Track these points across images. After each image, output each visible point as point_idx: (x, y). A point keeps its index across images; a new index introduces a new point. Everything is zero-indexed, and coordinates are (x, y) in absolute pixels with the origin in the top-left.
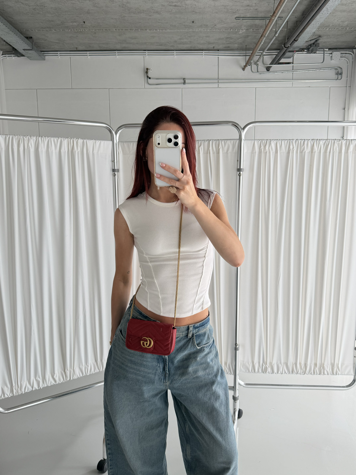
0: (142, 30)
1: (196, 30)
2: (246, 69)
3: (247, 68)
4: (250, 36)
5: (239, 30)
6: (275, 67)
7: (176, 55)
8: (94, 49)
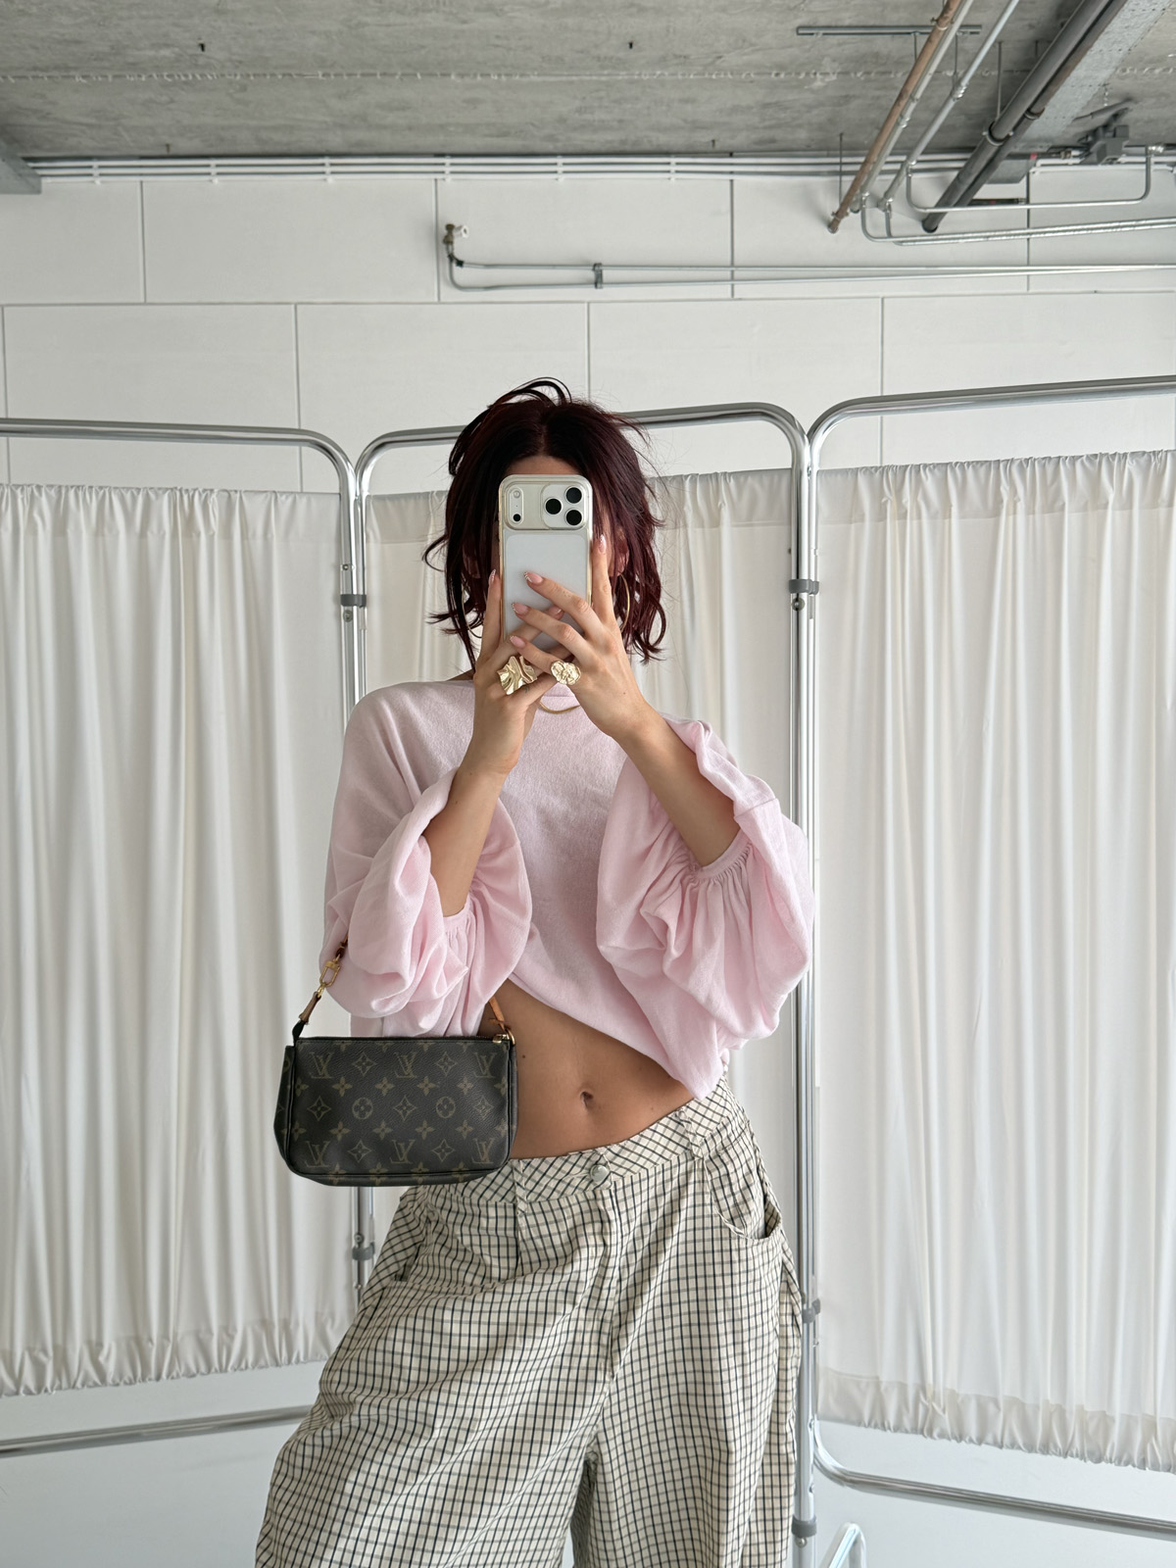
0: (432, 75)
1: (643, 77)
2: (840, 226)
3: (844, 221)
4: (854, 96)
5: (812, 76)
6: (956, 215)
7: (565, 172)
8: (241, 149)
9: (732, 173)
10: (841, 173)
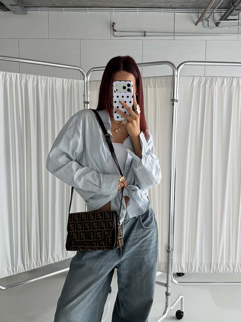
2: (198, 24)
7: (138, 11)
8: (69, 6)
9: (174, 12)
10: (198, 13)
